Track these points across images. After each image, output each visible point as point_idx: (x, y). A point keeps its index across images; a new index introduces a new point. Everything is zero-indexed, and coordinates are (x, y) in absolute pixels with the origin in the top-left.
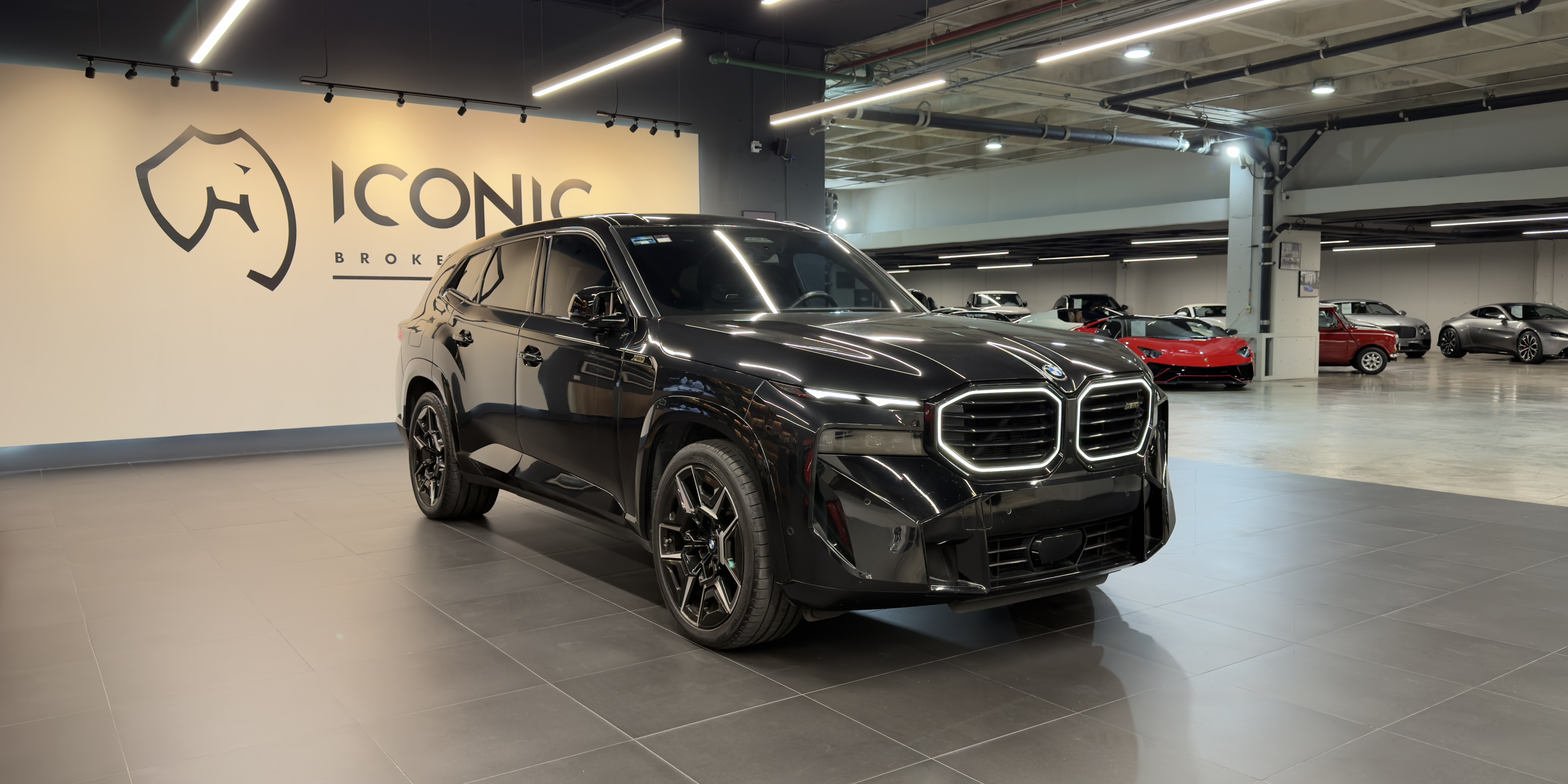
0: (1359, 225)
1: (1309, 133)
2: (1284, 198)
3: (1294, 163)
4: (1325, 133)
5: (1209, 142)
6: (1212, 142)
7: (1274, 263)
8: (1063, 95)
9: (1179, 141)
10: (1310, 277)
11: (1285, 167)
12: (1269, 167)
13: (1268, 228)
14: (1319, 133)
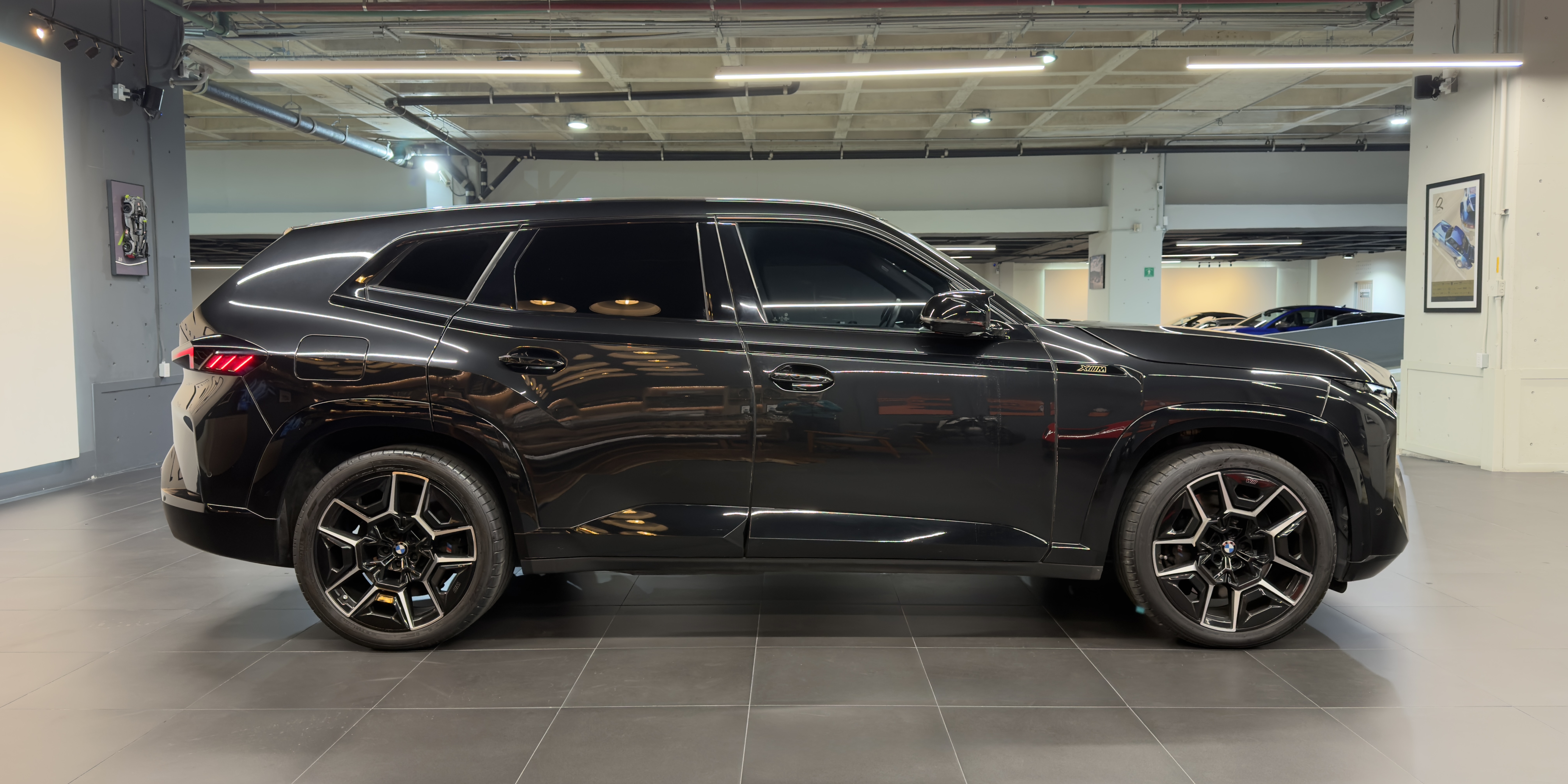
1: (511, 158)
3: (496, 184)
4: (523, 160)
5: (410, 154)
6: (413, 154)
8: (344, 85)
9: (387, 149)
11: (487, 188)
12: (470, 187)
14: (519, 160)
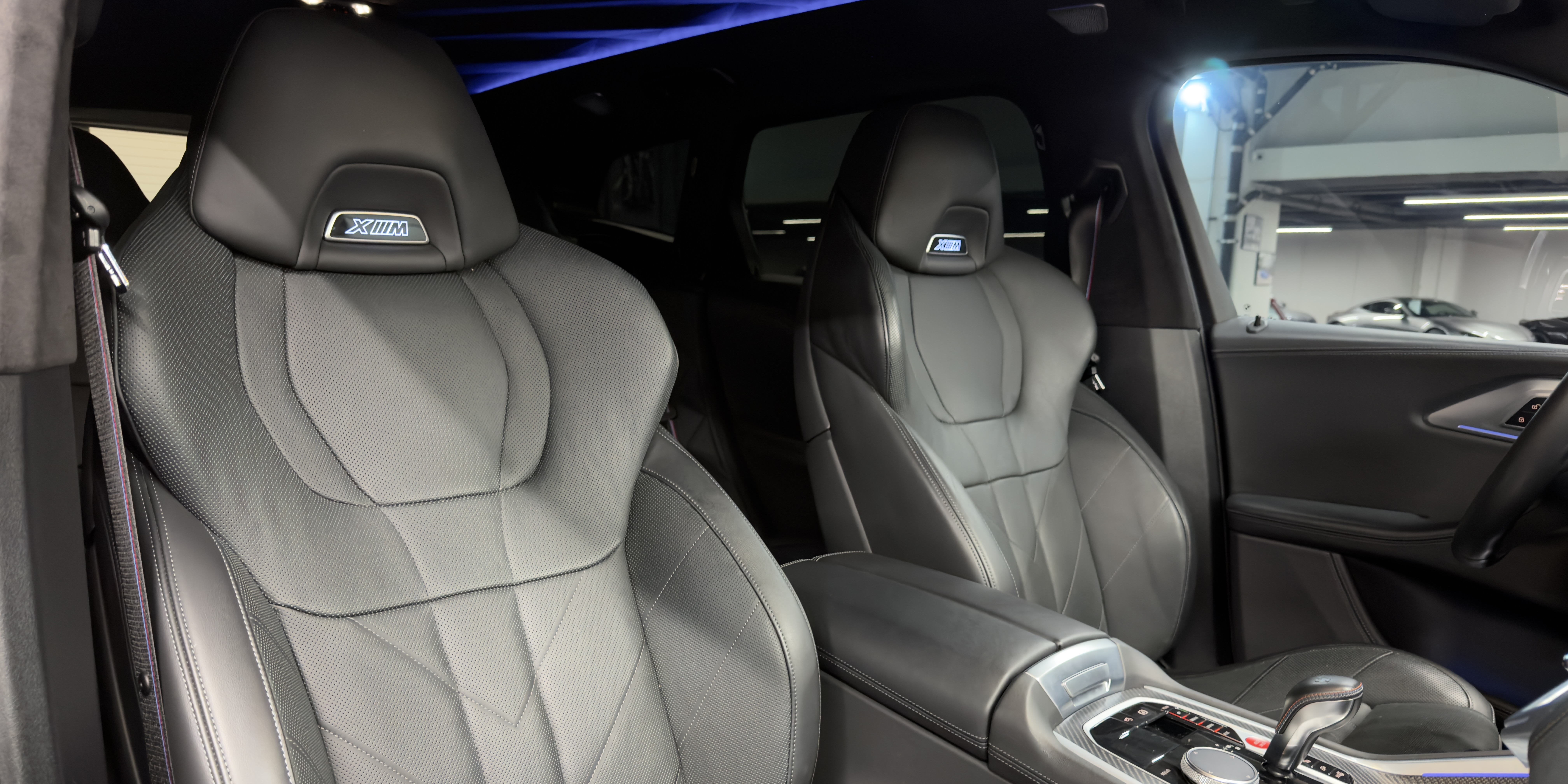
0: (1316, 198)
2: (1255, 156)
3: (1275, 111)
4: (1320, 73)
7: (1237, 241)
10: (1267, 261)
11: (1262, 117)
12: (1240, 117)
13: (1233, 196)
